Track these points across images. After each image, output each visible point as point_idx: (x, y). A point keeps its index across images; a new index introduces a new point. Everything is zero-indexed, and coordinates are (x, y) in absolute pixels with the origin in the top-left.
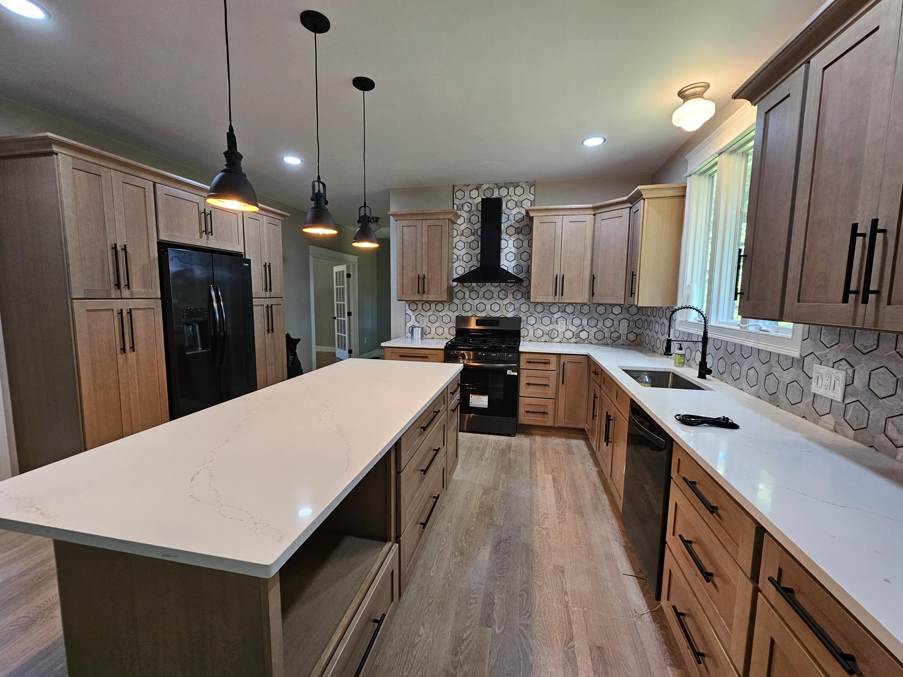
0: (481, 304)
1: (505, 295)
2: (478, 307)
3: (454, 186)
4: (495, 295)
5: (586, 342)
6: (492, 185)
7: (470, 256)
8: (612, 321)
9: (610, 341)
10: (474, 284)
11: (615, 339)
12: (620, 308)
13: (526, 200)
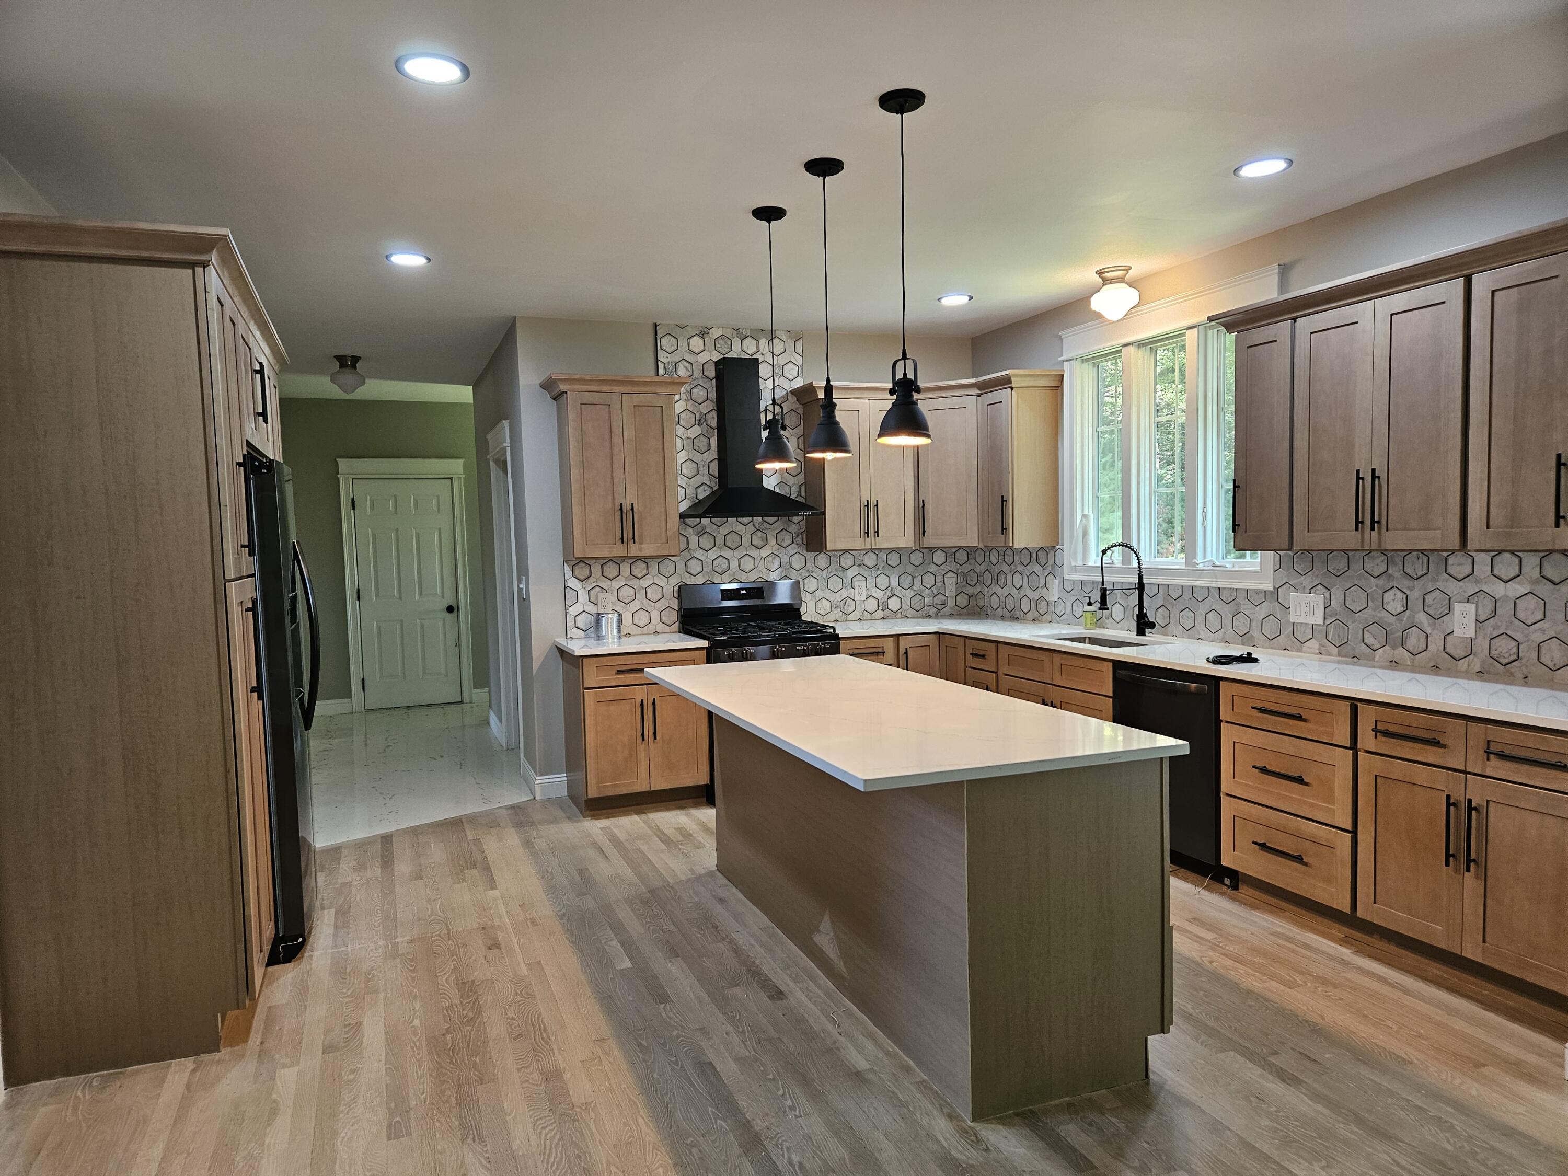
0: (720, 558)
1: (763, 540)
2: (715, 565)
3: (656, 325)
4: (746, 541)
5: (899, 615)
6: (729, 330)
7: (695, 465)
8: (933, 577)
9: (933, 611)
10: (706, 521)
11: (940, 607)
12: (944, 554)
13: (790, 364)
